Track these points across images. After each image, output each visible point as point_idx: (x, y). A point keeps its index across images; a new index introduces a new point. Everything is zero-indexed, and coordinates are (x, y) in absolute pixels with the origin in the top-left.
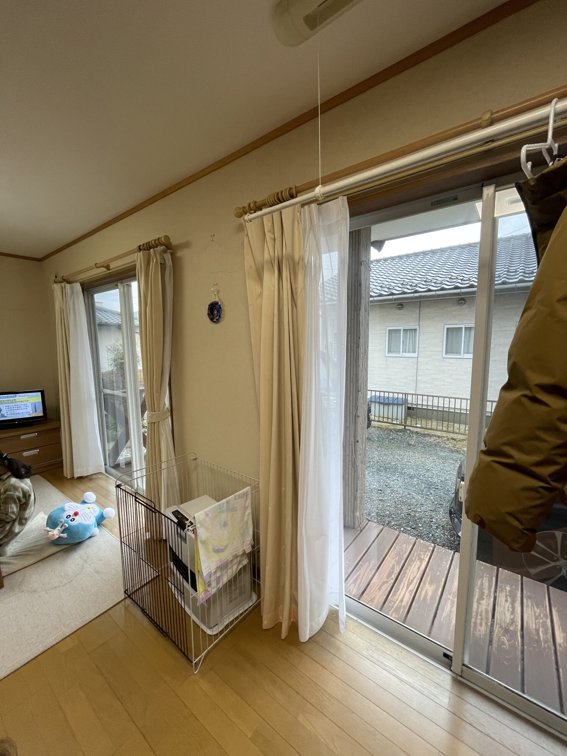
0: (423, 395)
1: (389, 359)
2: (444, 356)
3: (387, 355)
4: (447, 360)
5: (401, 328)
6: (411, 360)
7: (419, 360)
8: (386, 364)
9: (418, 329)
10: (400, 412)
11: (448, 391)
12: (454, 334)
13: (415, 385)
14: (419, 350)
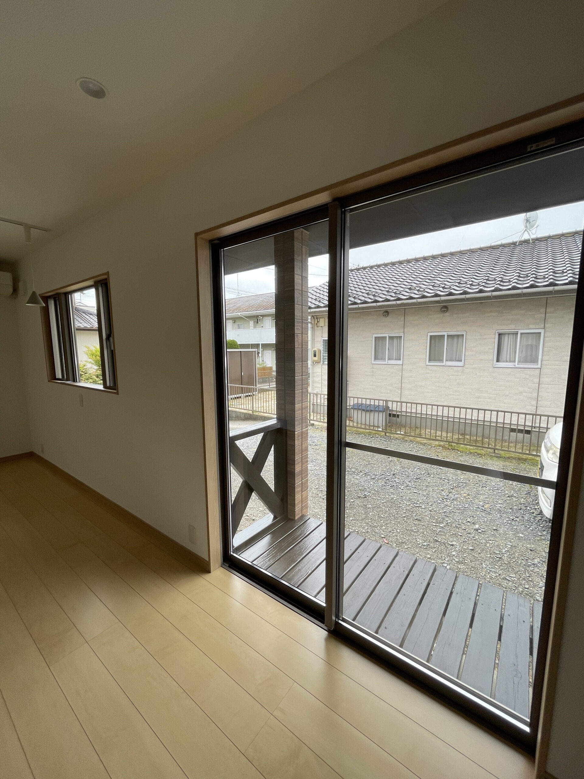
0: (407, 403)
1: (375, 366)
2: (427, 363)
3: (373, 362)
4: (430, 368)
5: (387, 335)
6: (396, 367)
7: (404, 367)
8: (373, 372)
9: (403, 336)
10: (380, 419)
11: (431, 398)
12: (437, 341)
13: (400, 392)
14: (404, 357)
